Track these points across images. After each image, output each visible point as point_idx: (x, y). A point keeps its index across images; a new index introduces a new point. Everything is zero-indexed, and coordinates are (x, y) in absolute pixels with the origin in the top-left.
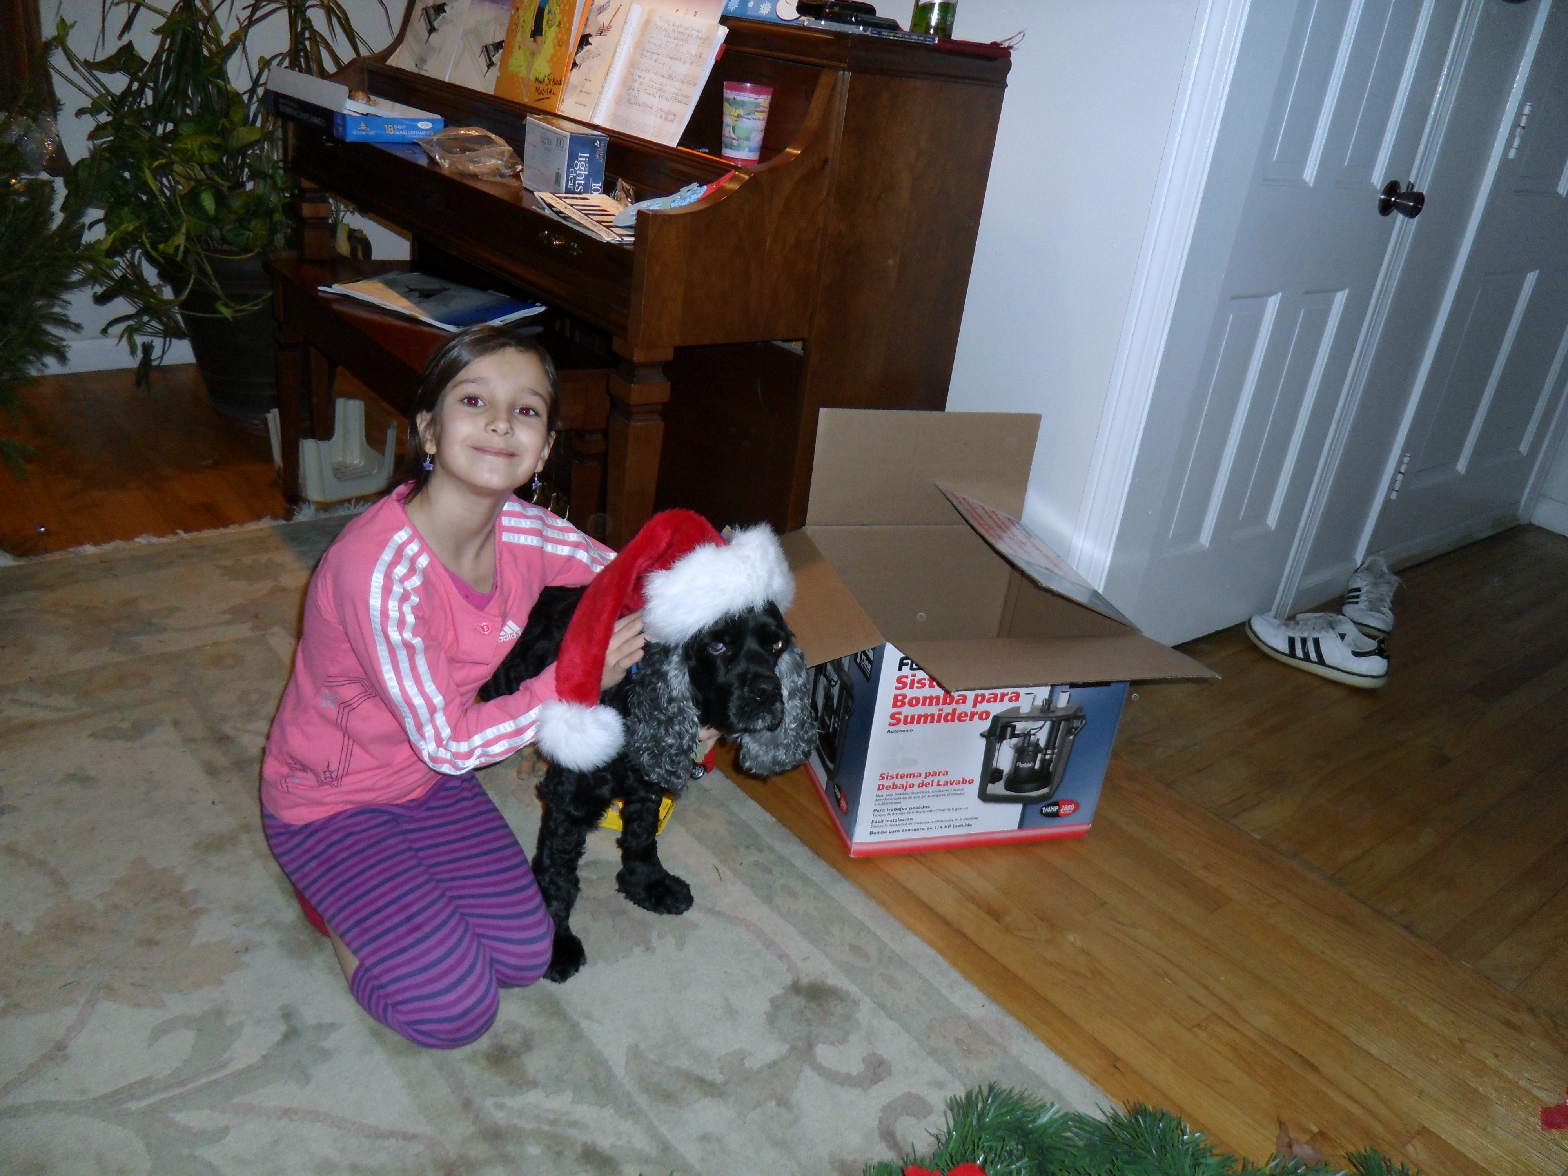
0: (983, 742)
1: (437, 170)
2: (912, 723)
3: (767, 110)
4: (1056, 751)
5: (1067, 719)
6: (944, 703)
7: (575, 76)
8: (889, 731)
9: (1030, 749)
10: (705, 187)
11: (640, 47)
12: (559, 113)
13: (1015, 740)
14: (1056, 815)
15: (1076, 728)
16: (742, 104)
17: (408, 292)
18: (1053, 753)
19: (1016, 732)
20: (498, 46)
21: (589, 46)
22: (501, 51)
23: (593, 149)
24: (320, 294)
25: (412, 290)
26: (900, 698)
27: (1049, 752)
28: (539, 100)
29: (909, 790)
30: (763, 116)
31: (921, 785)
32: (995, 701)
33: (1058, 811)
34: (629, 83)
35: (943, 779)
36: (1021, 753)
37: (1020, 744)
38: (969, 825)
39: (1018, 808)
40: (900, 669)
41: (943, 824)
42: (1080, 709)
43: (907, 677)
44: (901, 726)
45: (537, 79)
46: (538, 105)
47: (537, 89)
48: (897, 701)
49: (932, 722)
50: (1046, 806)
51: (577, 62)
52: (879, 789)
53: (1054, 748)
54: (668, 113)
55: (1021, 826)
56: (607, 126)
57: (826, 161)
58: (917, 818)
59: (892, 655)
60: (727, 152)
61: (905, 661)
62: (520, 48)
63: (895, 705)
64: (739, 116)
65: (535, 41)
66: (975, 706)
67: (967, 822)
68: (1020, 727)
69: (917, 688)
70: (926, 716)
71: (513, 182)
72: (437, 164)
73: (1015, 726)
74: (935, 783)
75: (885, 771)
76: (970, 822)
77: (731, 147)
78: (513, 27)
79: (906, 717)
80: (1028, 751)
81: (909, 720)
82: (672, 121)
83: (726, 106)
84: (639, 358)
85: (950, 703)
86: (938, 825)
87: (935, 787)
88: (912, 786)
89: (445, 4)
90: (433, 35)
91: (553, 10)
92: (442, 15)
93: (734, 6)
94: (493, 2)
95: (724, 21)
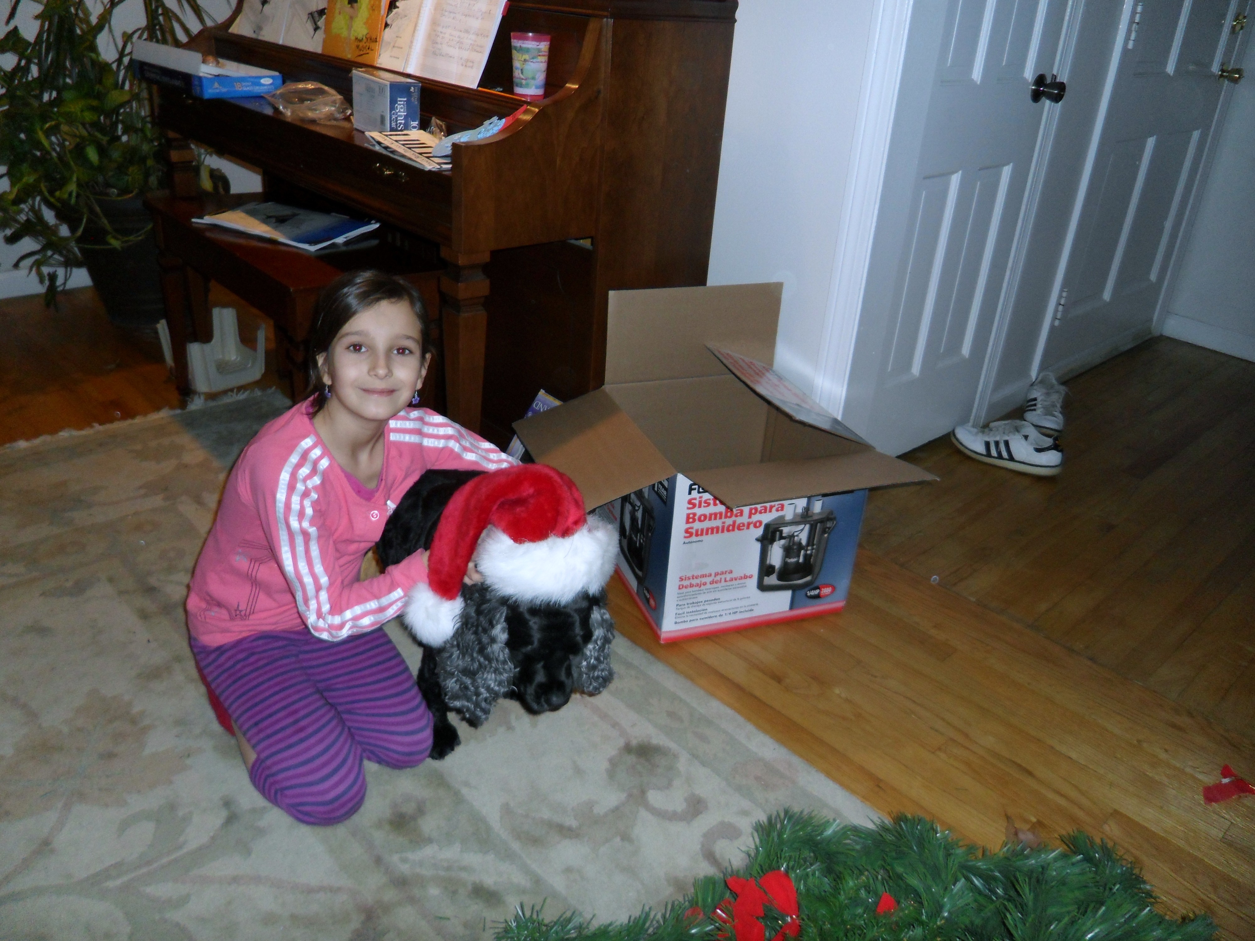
0: (758, 546)
1: (282, 118)
2: (702, 534)
3: (547, 54)
4: (815, 547)
5: (822, 521)
6: (726, 517)
7: (388, 34)
8: (684, 543)
9: (795, 547)
10: (504, 120)
11: (439, 8)
12: (378, 65)
13: (783, 542)
14: (818, 597)
15: (829, 528)
16: (527, 50)
17: (266, 219)
18: (813, 549)
19: (784, 535)
20: (322, 12)
21: (396, 10)
22: (324, 16)
23: (409, 94)
24: (193, 225)
25: (269, 217)
26: (691, 516)
27: (810, 548)
28: (360, 56)
29: (703, 587)
30: (544, 59)
31: (712, 583)
32: (765, 512)
33: (819, 593)
34: (433, 39)
35: (728, 577)
36: (788, 551)
37: (787, 544)
38: (752, 610)
39: (788, 594)
40: (690, 493)
41: (732, 611)
42: (831, 513)
43: (695, 499)
44: (694, 538)
45: (356, 39)
46: (360, 60)
47: (358, 47)
48: (690, 519)
49: (717, 532)
50: (810, 590)
51: (389, 22)
52: (680, 589)
53: (813, 545)
54: (467, 61)
55: (792, 607)
56: (418, 74)
57: (598, 93)
58: (710, 608)
59: (682, 483)
60: (518, 90)
61: (693, 487)
62: (340, 13)
63: (687, 522)
65: (352, 7)
66: (750, 517)
67: (750, 608)
68: (786, 530)
69: (704, 507)
70: (712, 529)
71: (346, 124)
72: (281, 113)
73: (782, 531)
74: (723, 580)
75: (683, 574)
76: (752, 608)
77: (521, 86)
79: (697, 531)
80: (793, 549)
81: (699, 533)
82: (472, 67)
83: (514, 52)
84: (462, 261)
85: (731, 517)
86: (728, 612)
87: (723, 583)
88: (705, 584)
90: (266, 6)
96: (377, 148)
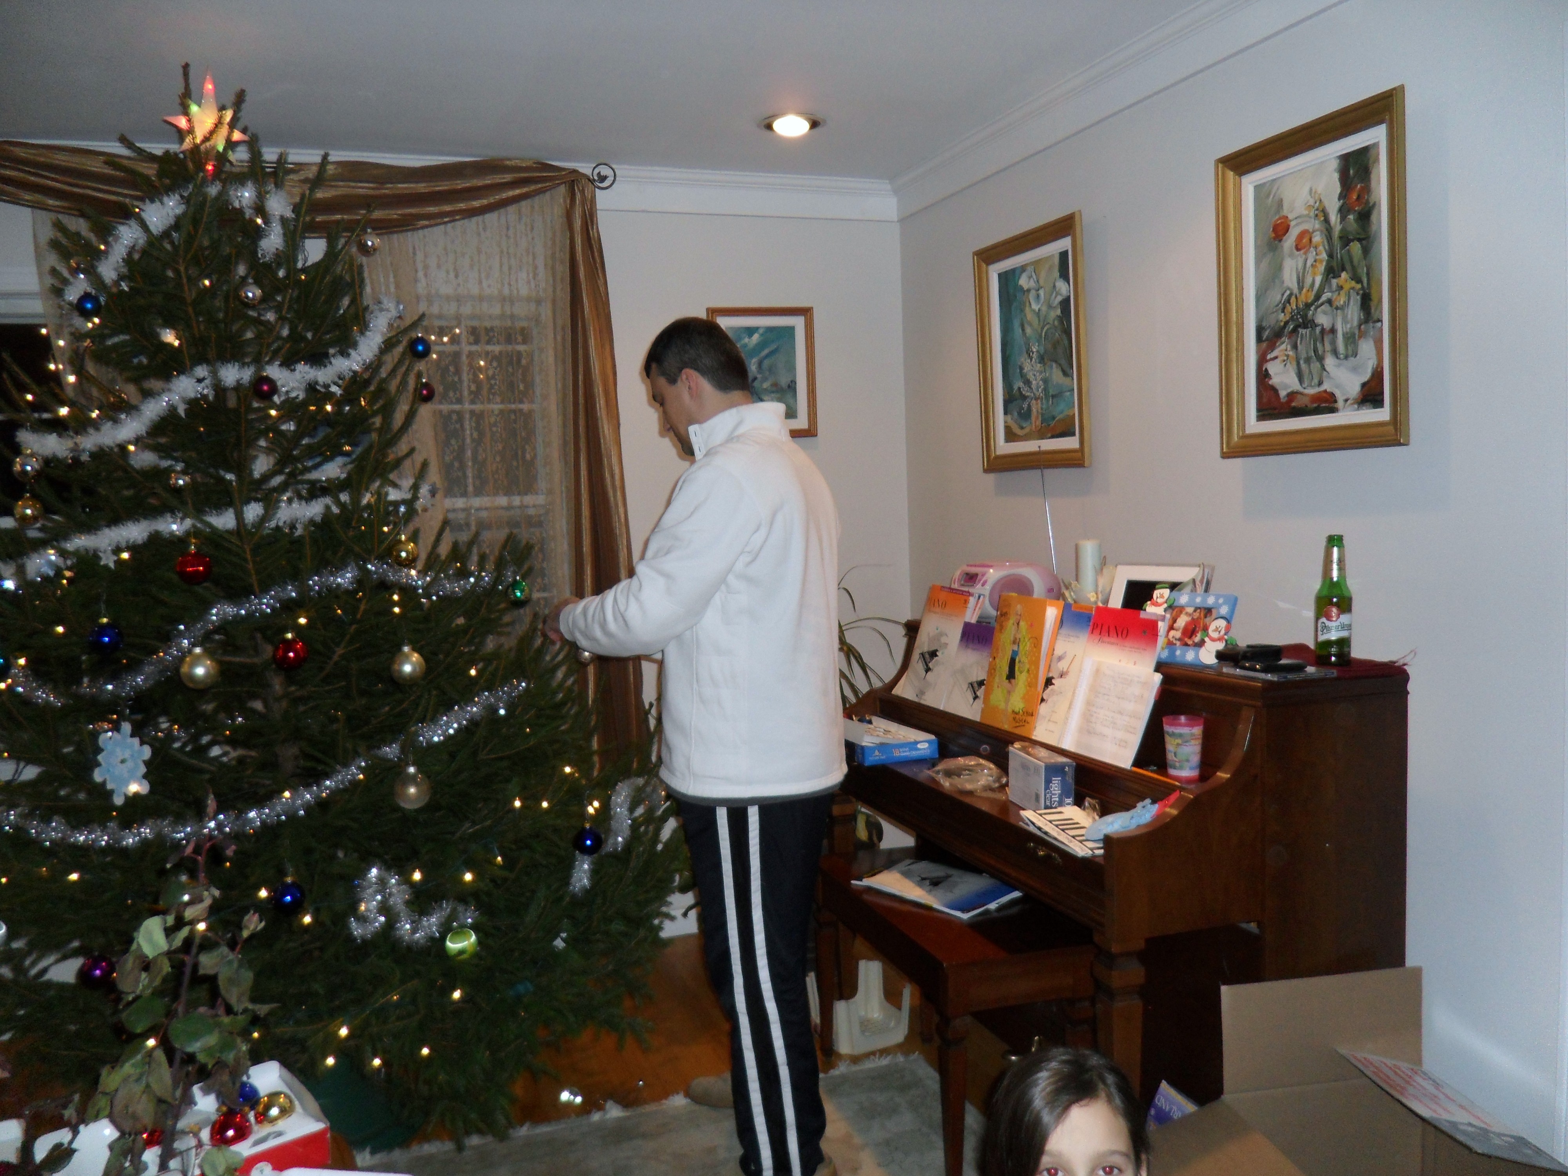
1: (939, 788)
3: (1201, 737)
7: (1043, 709)
10: (1157, 806)
11: (1094, 690)
12: (1034, 738)
16: (1180, 736)
17: (922, 881)
20: (981, 683)
21: (1052, 686)
22: (983, 687)
23: (1064, 774)
24: (853, 886)
25: (923, 879)
28: (1016, 727)
30: (1199, 742)
34: (1088, 717)
45: (1013, 711)
46: (1017, 731)
47: (1014, 719)
51: (1045, 698)
54: (1120, 738)
56: (1073, 750)
60: (1172, 772)
62: (999, 686)
65: (1010, 682)
71: (1001, 796)
77: (1175, 768)
78: (992, 670)
82: (1125, 747)
83: (1167, 737)
84: (1115, 949)
89: (937, 650)
90: (929, 673)
91: (1023, 660)
92: (936, 658)
93: (1165, 655)
94: (974, 649)
95: (1158, 669)
96: (1032, 828)
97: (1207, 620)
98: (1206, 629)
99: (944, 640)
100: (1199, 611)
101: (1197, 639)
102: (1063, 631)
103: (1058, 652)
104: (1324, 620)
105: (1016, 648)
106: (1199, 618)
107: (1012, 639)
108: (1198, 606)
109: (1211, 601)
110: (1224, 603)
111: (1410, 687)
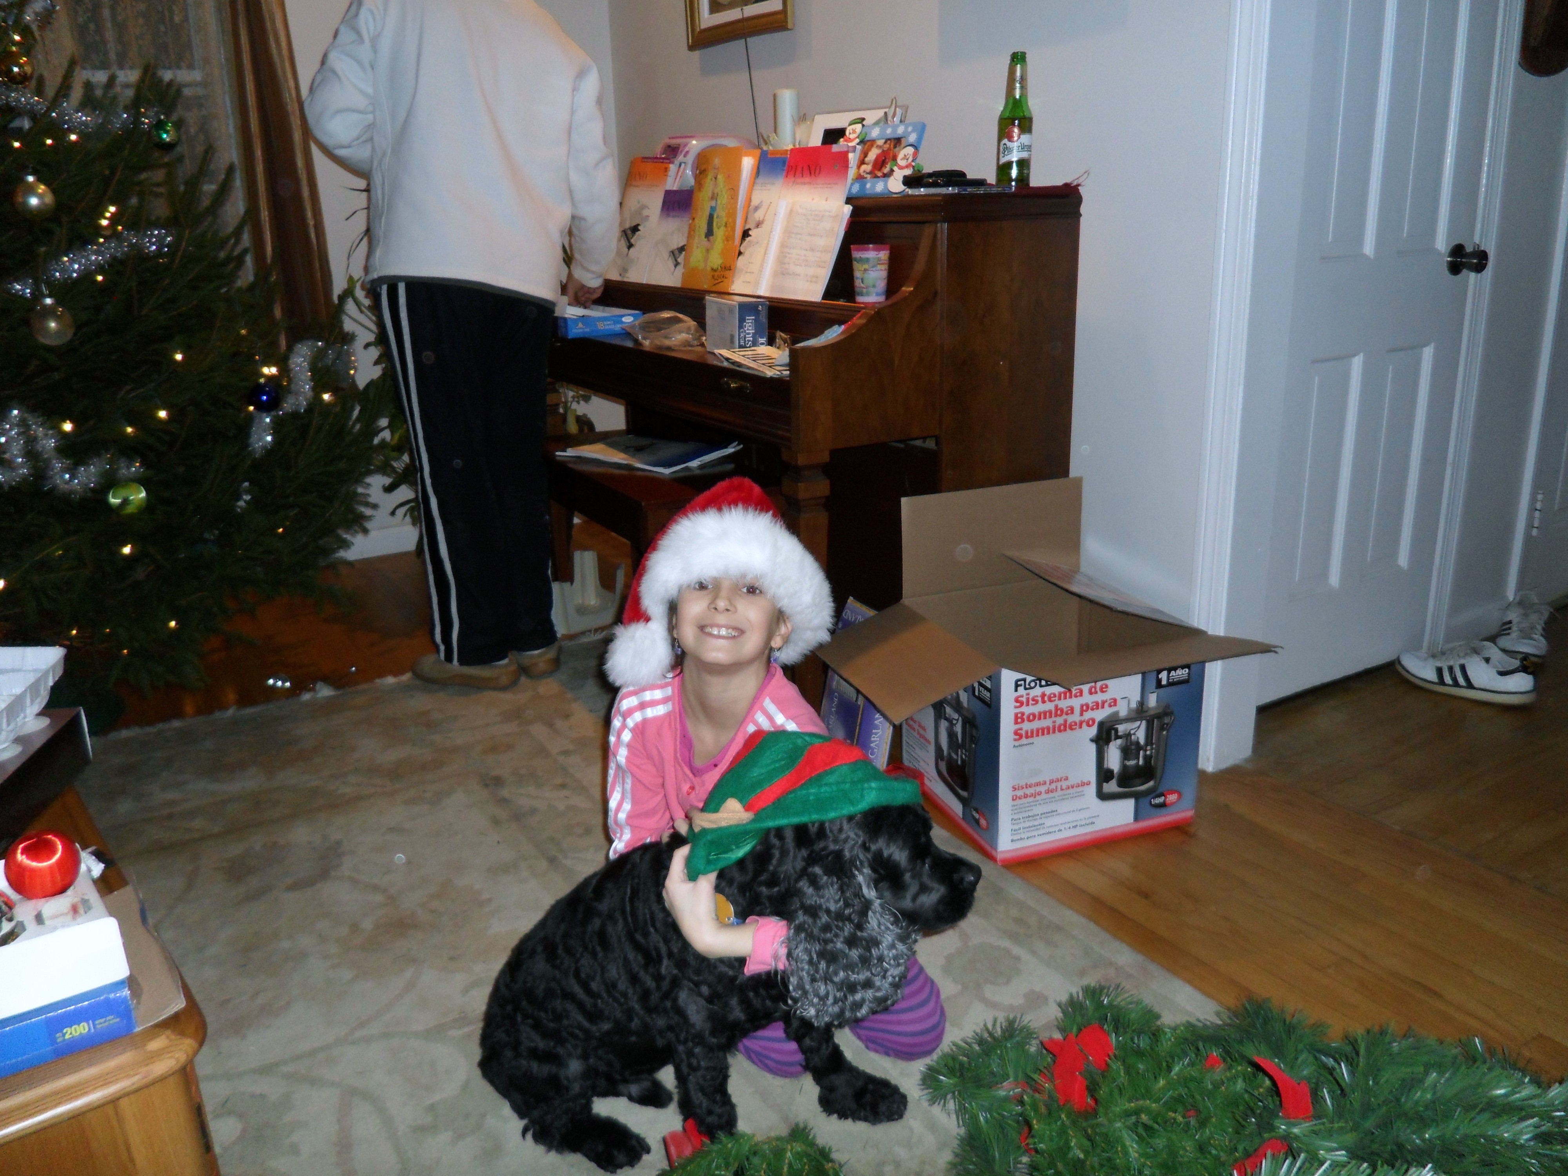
0: (1093, 747)
1: (641, 348)
2: (1032, 736)
3: (887, 262)
4: (1154, 746)
5: (1159, 716)
6: (1056, 715)
7: (741, 262)
8: (1014, 746)
9: (1133, 747)
10: (843, 326)
11: (788, 232)
12: (732, 292)
13: (1119, 741)
14: (1163, 805)
15: (1167, 724)
16: (868, 260)
17: (627, 450)
18: (1152, 749)
19: (1120, 734)
20: (682, 249)
21: (749, 238)
22: (684, 253)
23: (757, 314)
24: (558, 458)
25: (629, 448)
26: (1019, 715)
27: (1149, 748)
28: (715, 284)
29: (1038, 798)
30: (885, 267)
31: (1047, 792)
32: (1098, 708)
33: (1165, 801)
34: (781, 260)
35: (1064, 784)
36: (1126, 752)
37: (1124, 744)
38: (1093, 823)
39: (1130, 803)
40: (1016, 690)
41: (1071, 825)
42: (1168, 706)
43: (1022, 696)
44: (1024, 741)
45: (712, 269)
46: (714, 289)
47: (713, 276)
48: (1019, 718)
49: (1048, 733)
50: (1154, 798)
51: (742, 251)
52: (1013, 800)
53: (1152, 744)
54: (813, 276)
55: (1136, 818)
56: (767, 295)
57: (935, 294)
58: (1048, 822)
59: (1008, 677)
60: (860, 299)
61: (1019, 683)
62: (698, 247)
63: (1016, 723)
64: (865, 270)
65: (709, 240)
66: (1081, 714)
67: (1090, 821)
68: (1122, 728)
69: (1032, 704)
70: (1043, 730)
71: (699, 349)
72: (641, 344)
73: (1117, 728)
74: (1059, 789)
75: (1016, 783)
76: (1094, 820)
77: (862, 294)
78: (692, 233)
79: (1027, 732)
80: (1131, 750)
81: (1029, 734)
82: (816, 282)
83: (855, 263)
84: (802, 463)
85: (1060, 716)
86: (1067, 826)
87: (1059, 792)
88: (1040, 794)
89: (638, 225)
90: (631, 250)
91: (721, 214)
92: (637, 233)
93: (856, 189)
94: (674, 217)
95: (848, 201)
96: (726, 364)
97: (897, 150)
98: (895, 158)
99: (645, 212)
100: (889, 142)
101: (886, 170)
102: (760, 180)
103: (755, 202)
104: (1005, 141)
105: (713, 203)
106: (889, 149)
107: (710, 194)
108: (889, 137)
109: (901, 130)
110: (913, 131)
111: (1083, 209)
